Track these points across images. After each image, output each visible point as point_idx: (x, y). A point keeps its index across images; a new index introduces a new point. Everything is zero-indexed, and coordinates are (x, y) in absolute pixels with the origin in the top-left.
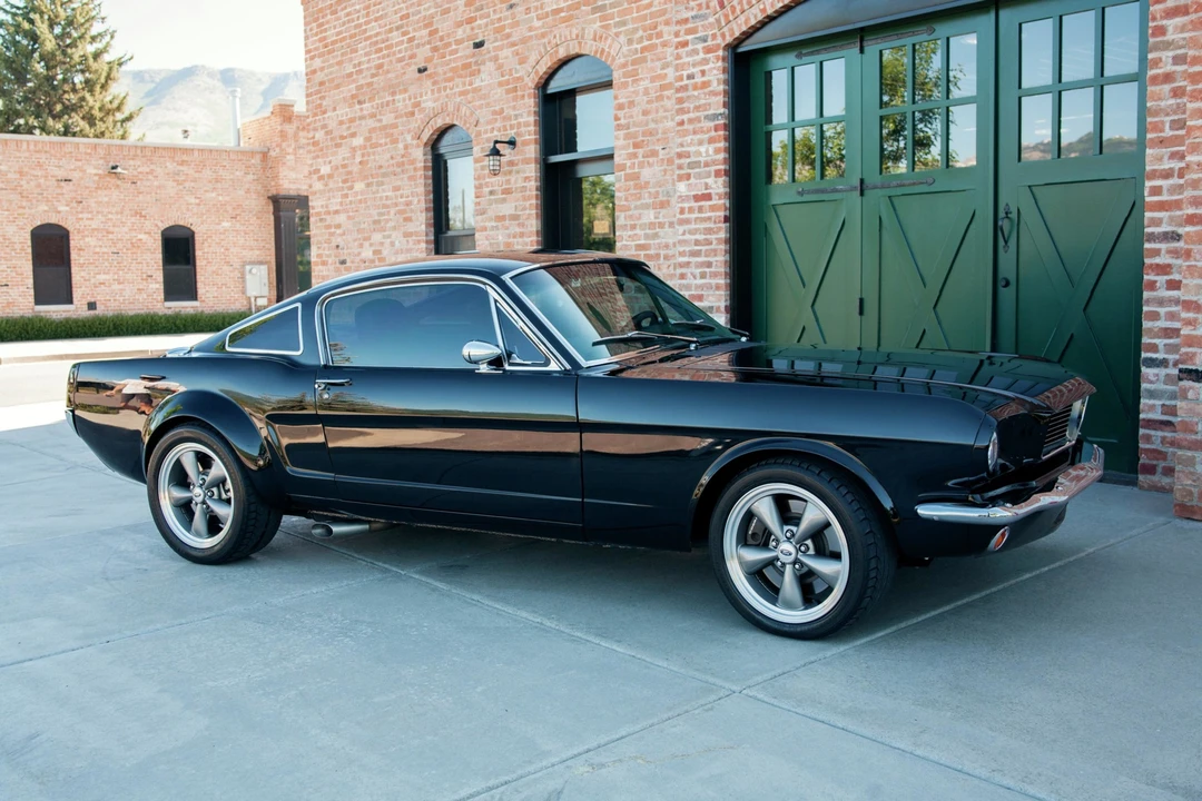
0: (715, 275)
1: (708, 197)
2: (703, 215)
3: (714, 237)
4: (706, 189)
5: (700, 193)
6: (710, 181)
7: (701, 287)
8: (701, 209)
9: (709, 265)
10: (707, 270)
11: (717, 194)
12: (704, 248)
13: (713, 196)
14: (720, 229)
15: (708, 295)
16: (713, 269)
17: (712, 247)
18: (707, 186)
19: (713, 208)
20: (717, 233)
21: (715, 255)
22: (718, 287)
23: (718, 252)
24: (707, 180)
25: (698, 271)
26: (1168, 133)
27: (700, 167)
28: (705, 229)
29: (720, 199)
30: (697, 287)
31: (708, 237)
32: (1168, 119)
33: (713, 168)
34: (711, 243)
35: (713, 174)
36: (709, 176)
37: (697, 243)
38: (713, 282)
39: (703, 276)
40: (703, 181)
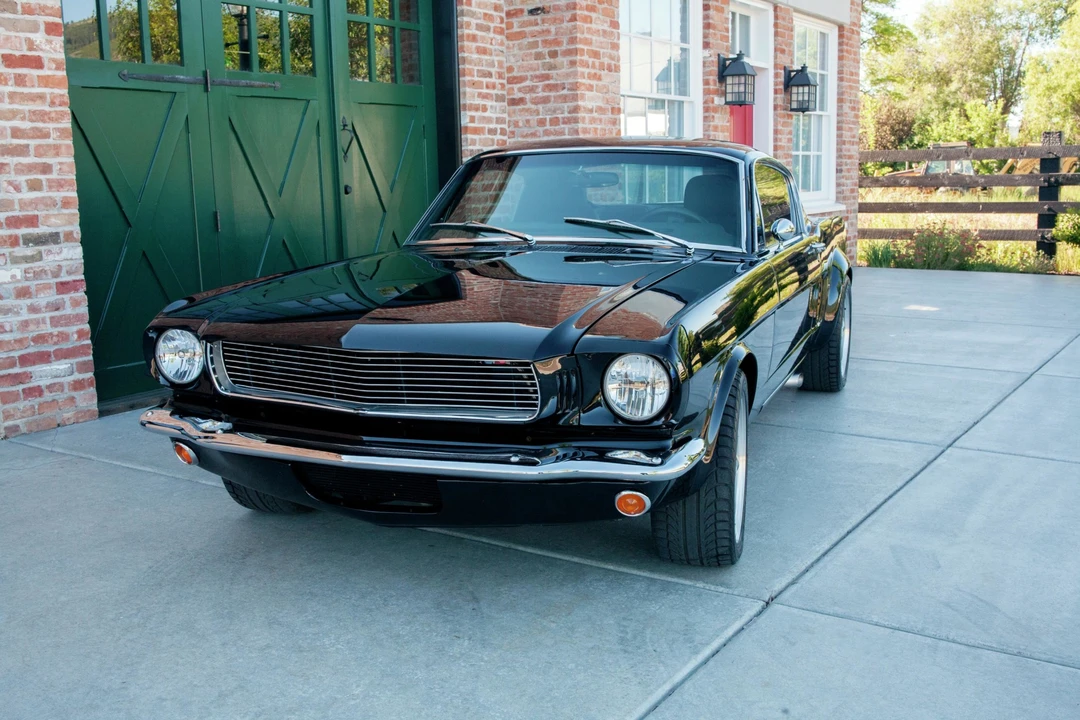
0: (59, 185)
1: (38, 63)
2: (25, 90)
3: (51, 126)
4: (30, 49)
5: (17, 53)
6: (39, 37)
7: (34, 203)
8: (20, 80)
9: (46, 169)
10: (42, 177)
11: (54, 60)
12: (33, 143)
13: (46, 62)
14: (62, 115)
15: (47, 217)
16: (54, 176)
17: (50, 141)
18: (31, 45)
19: (45, 81)
20: (57, 120)
21: (57, 154)
22: (66, 203)
23: (63, 149)
24: (32, 36)
25: (22, 179)
26: (476, 79)
27: (15, 12)
28: (34, 112)
29: (57, 68)
30: (23, 205)
31: (40, 125)
32: (476, 68)
33: (42, 19)
34: (47, 136)
35: (42, 27)
36: (35, 29)
37: (16, 133)
38: (58, 195)
39: (34, 186)
40: (22, 35)
